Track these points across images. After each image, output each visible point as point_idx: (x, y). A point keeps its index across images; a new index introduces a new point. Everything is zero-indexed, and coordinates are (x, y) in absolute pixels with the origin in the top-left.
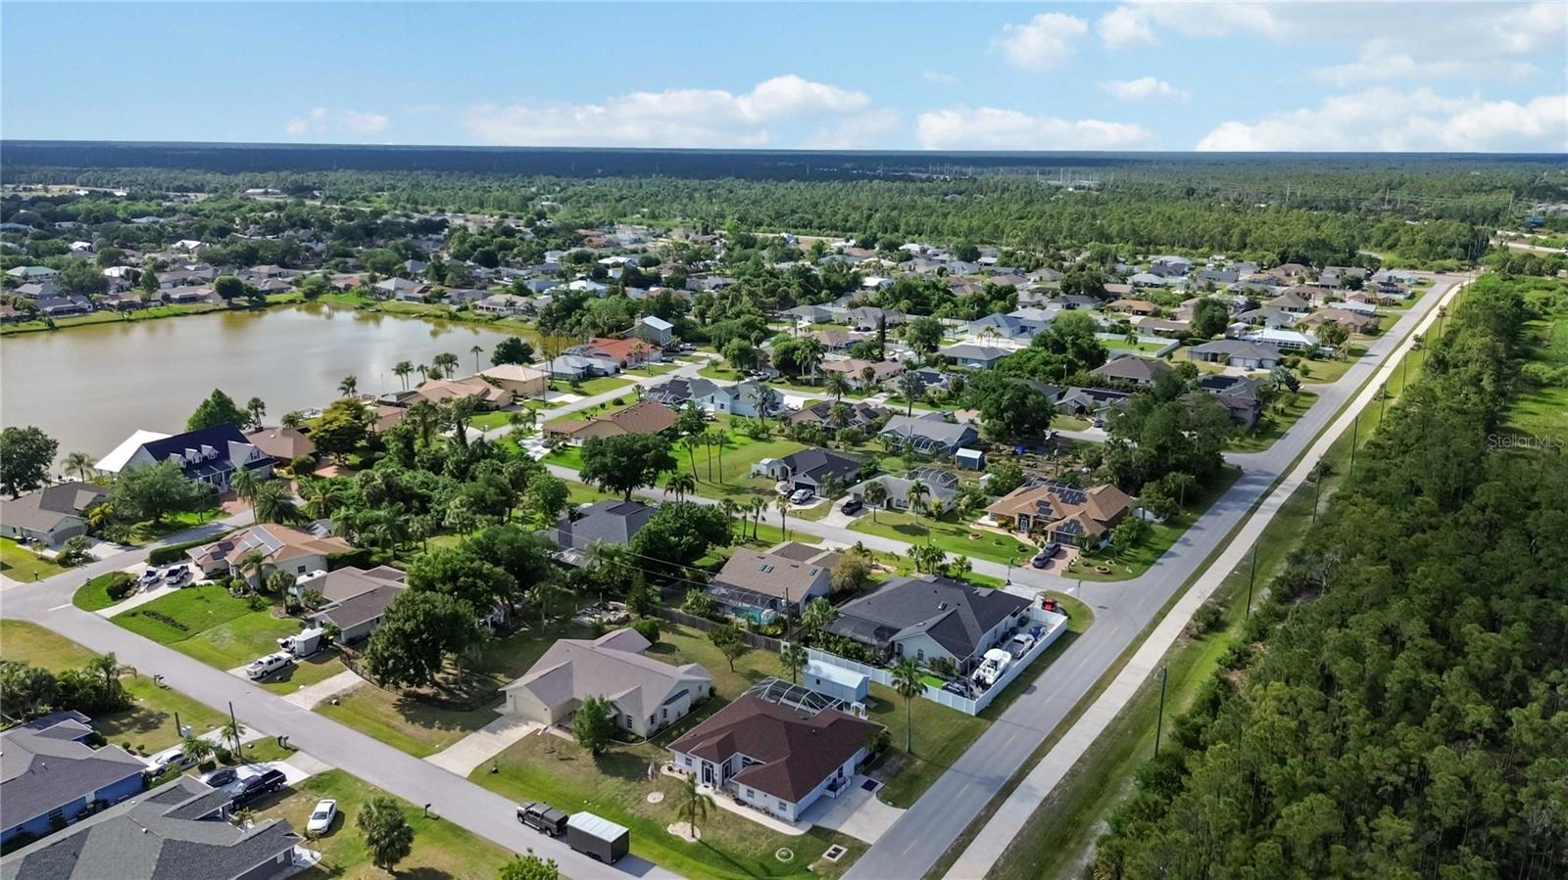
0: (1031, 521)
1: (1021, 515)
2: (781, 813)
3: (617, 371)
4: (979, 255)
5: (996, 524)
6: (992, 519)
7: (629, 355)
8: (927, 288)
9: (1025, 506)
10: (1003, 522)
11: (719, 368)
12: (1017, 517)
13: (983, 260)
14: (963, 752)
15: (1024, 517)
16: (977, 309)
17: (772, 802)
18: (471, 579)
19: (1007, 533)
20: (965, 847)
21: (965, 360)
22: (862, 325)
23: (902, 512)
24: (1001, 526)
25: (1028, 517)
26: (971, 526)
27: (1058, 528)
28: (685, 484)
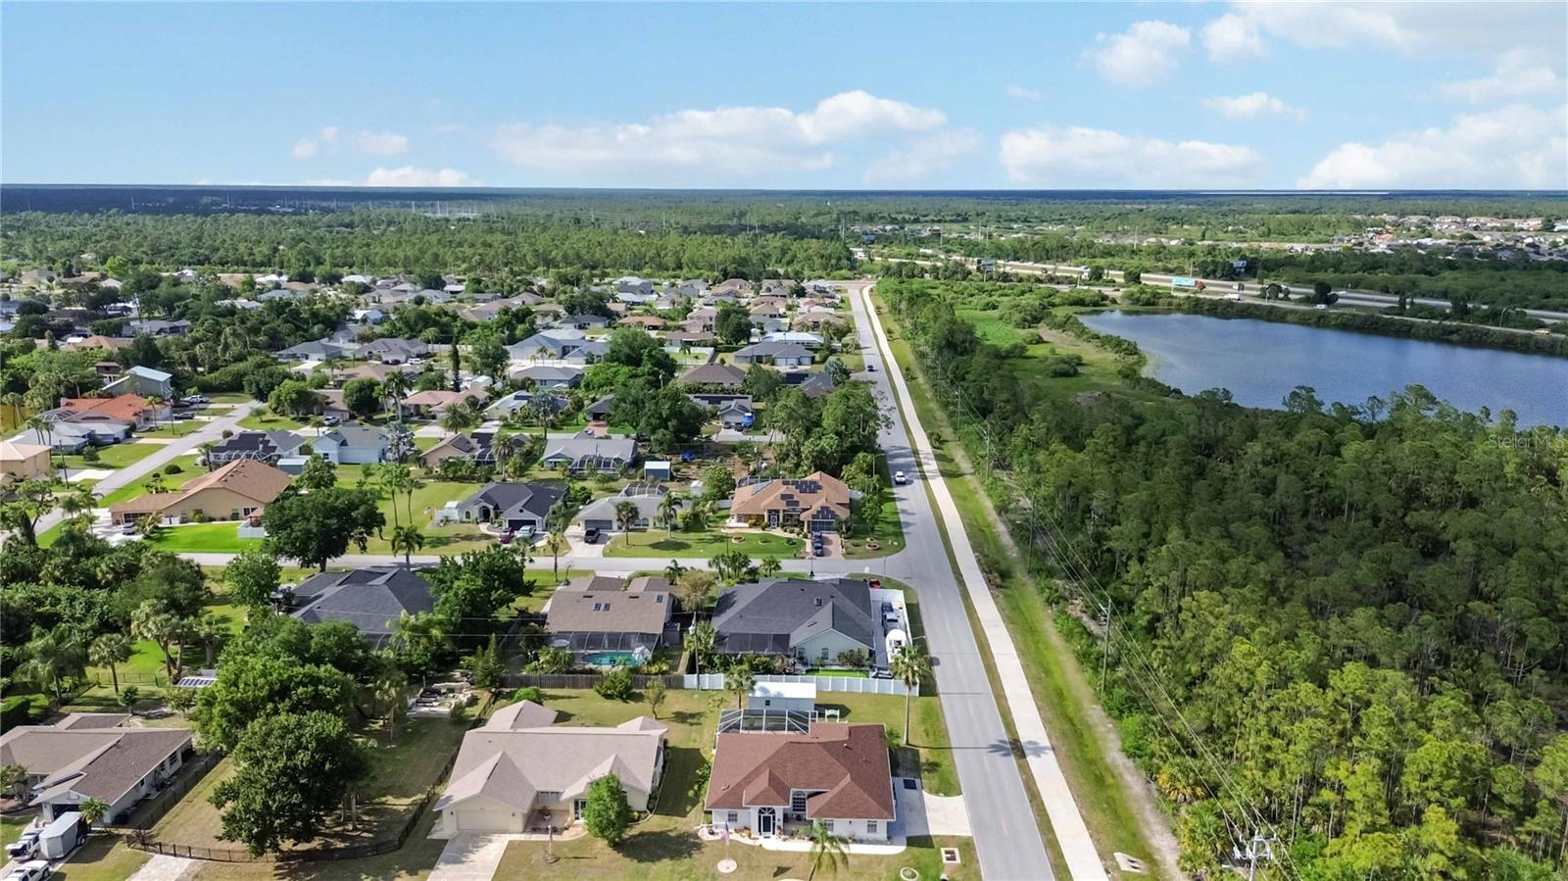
0: (781, 515)
1: (770, 511)
2: (872, 836)
3: (128, 434)
4: (444, 284)
5: (747, 525)
6: (739, 521)
7: (135, 414)
8: (436, 314)
9: (772, 502)
10: (753, 521)
11: (264, 418)
12: (766, 515)
13: (448, 288)
14: (947, 730)
15: (773, 512)
16: (507, 333)
17: (860, 827)
18: (310, 689)
19: (761, 532)
20: (1044, 810)
21: (543, 382)
22: (390, 359)
23: (644, 531)
24: (754, 525)
25: (777, 511)
26: (722, 530)
27: (813, 517)
28: (410, 539)
